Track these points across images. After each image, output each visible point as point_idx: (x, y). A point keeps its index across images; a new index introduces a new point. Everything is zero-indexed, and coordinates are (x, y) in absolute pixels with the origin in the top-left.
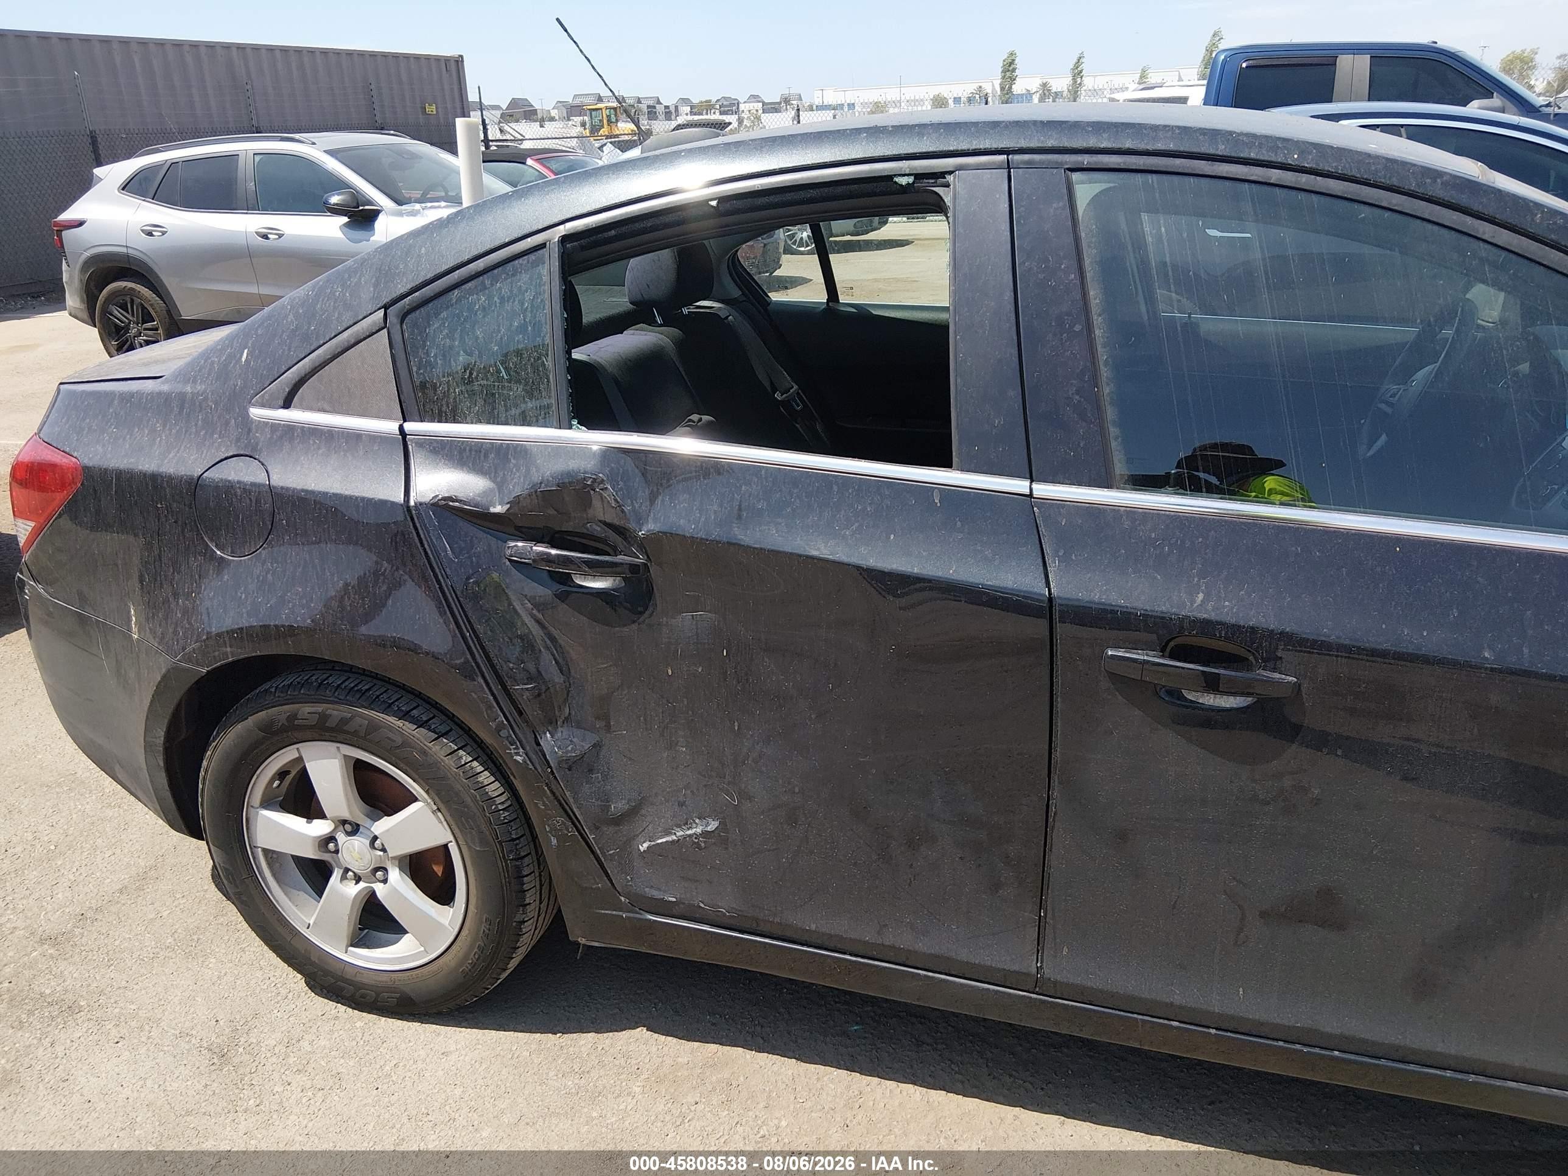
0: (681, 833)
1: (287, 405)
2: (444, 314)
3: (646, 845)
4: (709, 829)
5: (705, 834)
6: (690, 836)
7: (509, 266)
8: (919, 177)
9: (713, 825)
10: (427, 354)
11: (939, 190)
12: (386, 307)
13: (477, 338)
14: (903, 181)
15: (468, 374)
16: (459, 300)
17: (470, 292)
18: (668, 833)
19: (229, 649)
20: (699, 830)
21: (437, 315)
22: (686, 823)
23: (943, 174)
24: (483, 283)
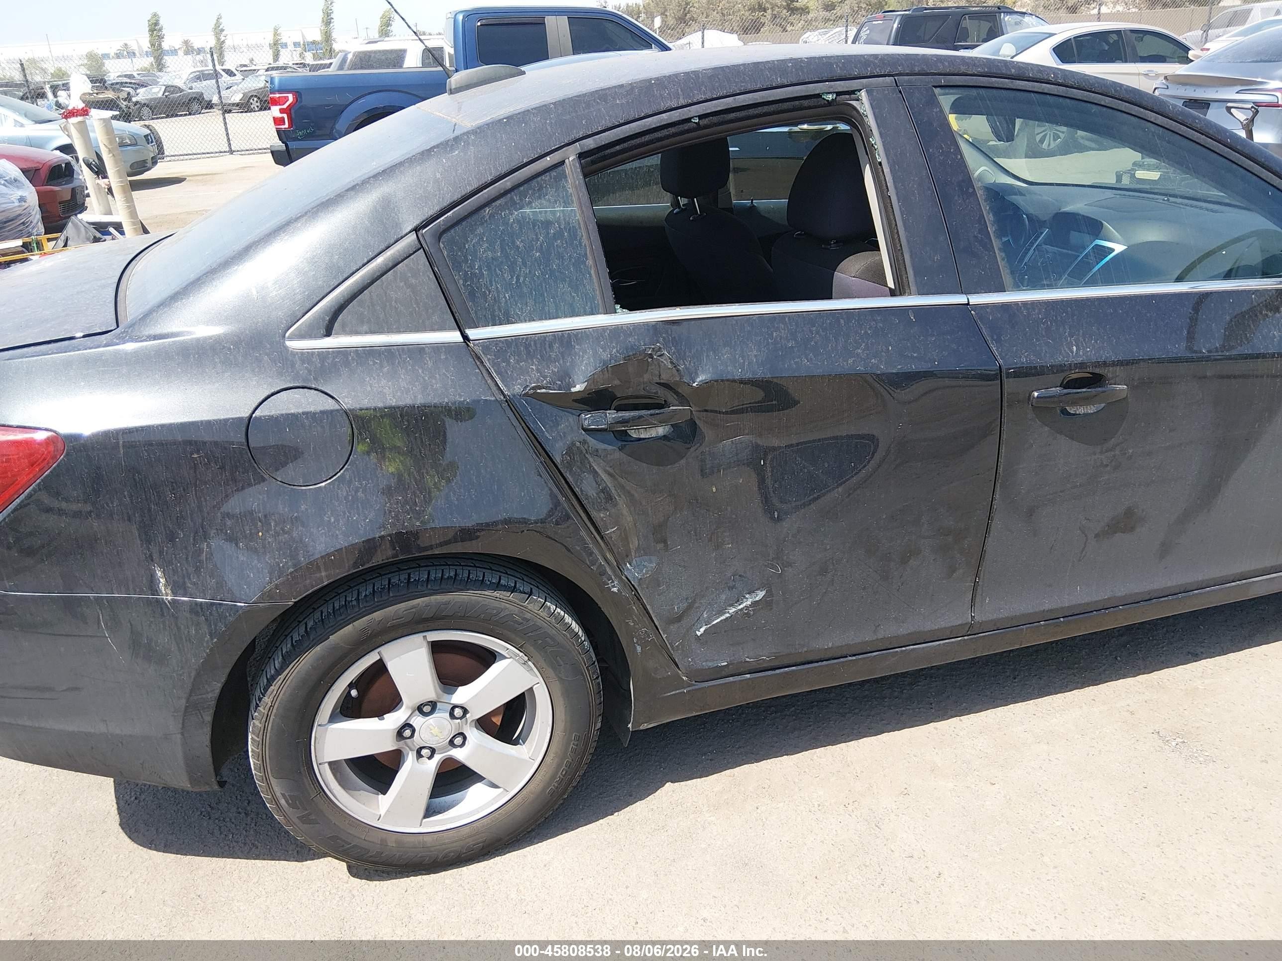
0: (734, 610)
1: (328, 333)
2: (480, 230)
3: (702, 630)
4: (757, 599)
5: (755, 604)
6: (742, 609)
7: (534, 183)
8: (839, 94)
9: (761, 594)
10: (472, 267)
11: (854, 103)
12: (416, 230)
13: (518, 247)
14: (830, 97)
15: (515, 280)
16: (492, 216)
17: (502, 208)
18: (721, 612)
19: (323, 574)
20: (749, 603)
21: (472, 231)
22: (738, 601)
23: (853, 92)
24: (512, 198)
